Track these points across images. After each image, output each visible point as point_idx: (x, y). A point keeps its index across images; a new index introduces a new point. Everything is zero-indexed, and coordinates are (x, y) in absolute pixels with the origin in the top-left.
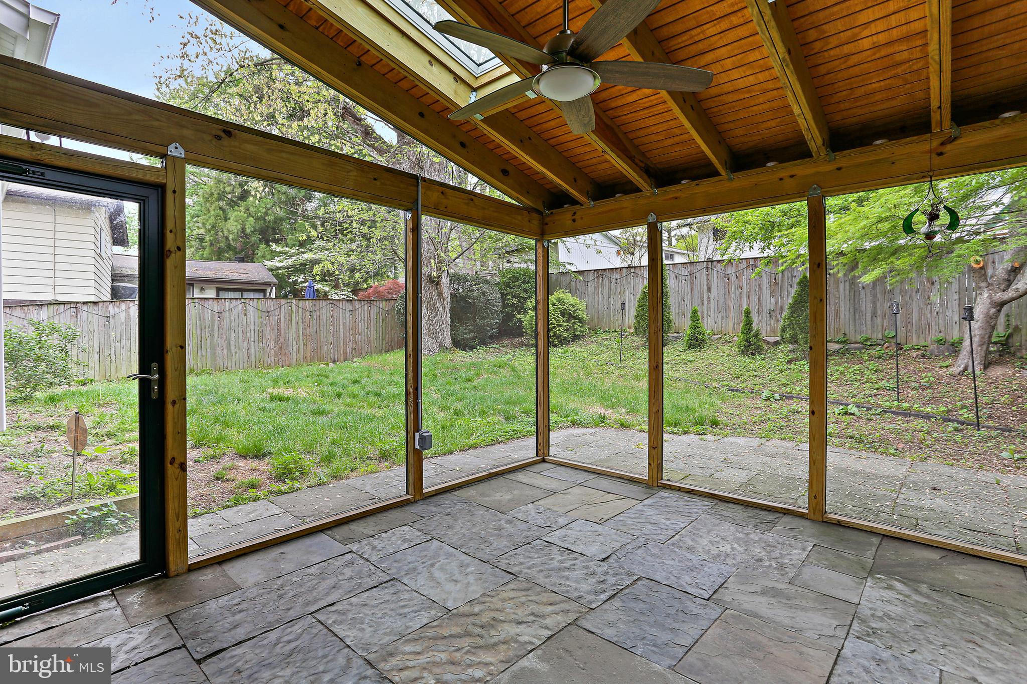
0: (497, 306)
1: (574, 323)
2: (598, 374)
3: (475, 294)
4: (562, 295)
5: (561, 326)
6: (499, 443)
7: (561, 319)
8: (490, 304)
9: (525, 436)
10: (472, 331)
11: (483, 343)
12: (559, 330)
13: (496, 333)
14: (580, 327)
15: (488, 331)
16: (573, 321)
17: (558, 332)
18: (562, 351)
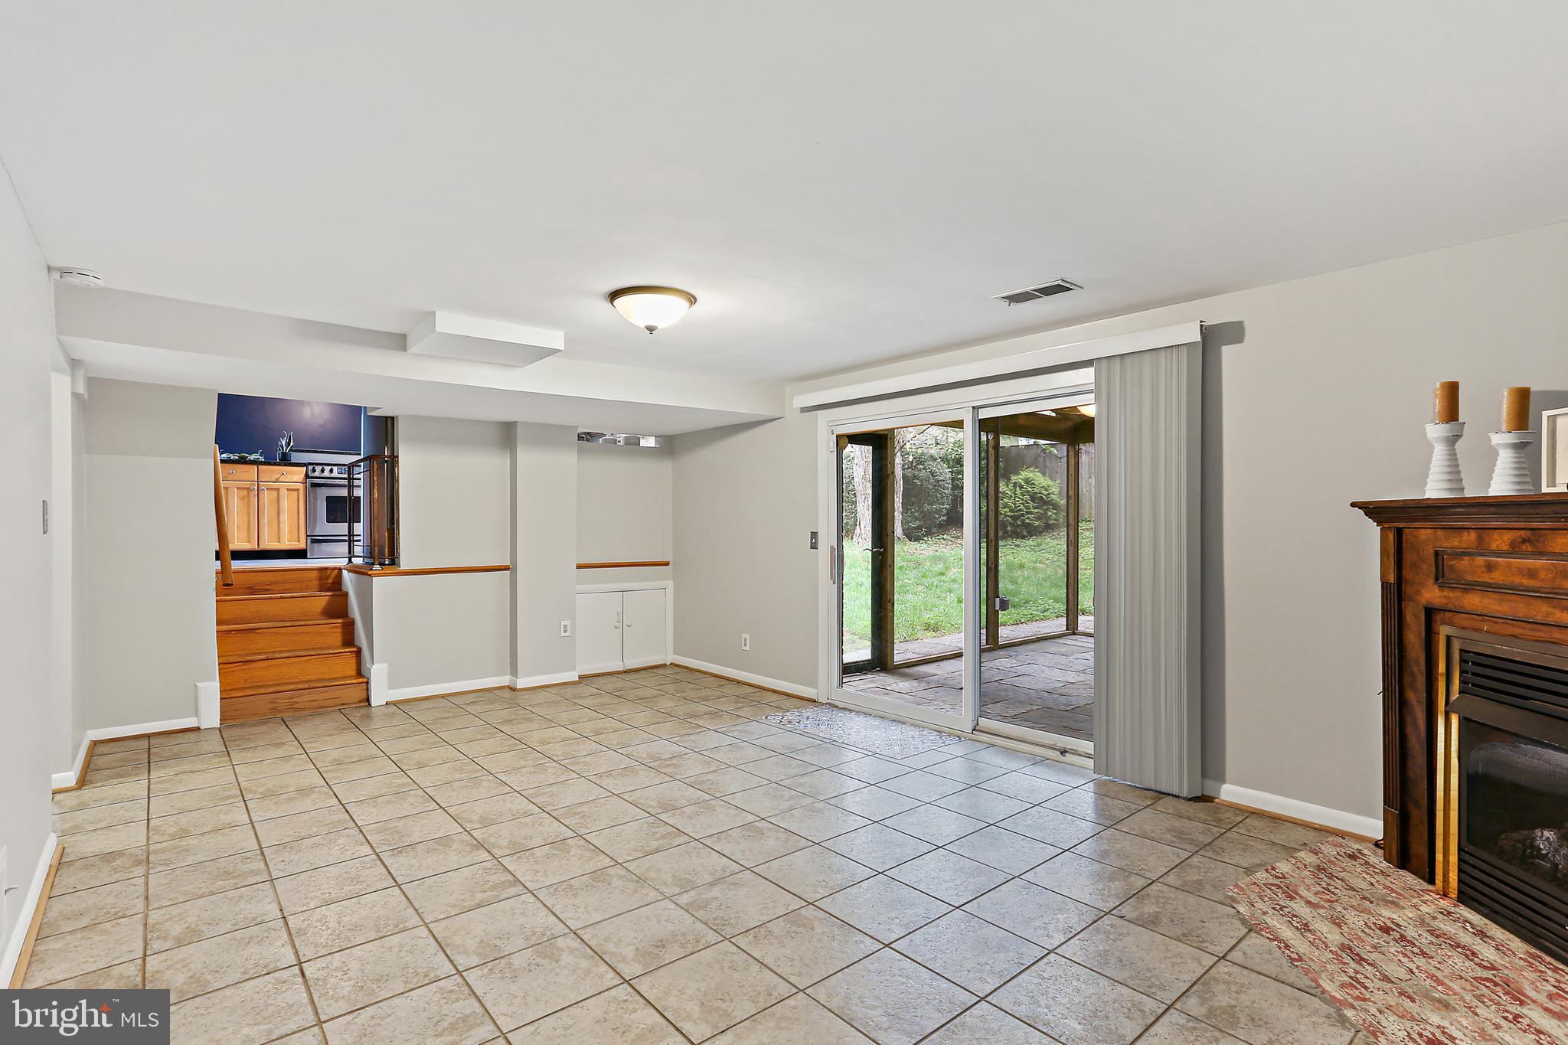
0: (948, 489)
1: (1047, 510)
2: (1086, 569)
3: (923, 473)
4: (1031, 475)
5: (1030, 513)
6: (1022, 623)
7: (1031, 504)
8: (940, 486)
9: (1042, 619)
10: (917, 519)
11: (929, 533)
12: (1028, 518)
13: (944, 521)
14: (1055, 514)
15: (935, 518)
16: (1045, 507)
17: (1027, 521)
18: (1034, 543)
